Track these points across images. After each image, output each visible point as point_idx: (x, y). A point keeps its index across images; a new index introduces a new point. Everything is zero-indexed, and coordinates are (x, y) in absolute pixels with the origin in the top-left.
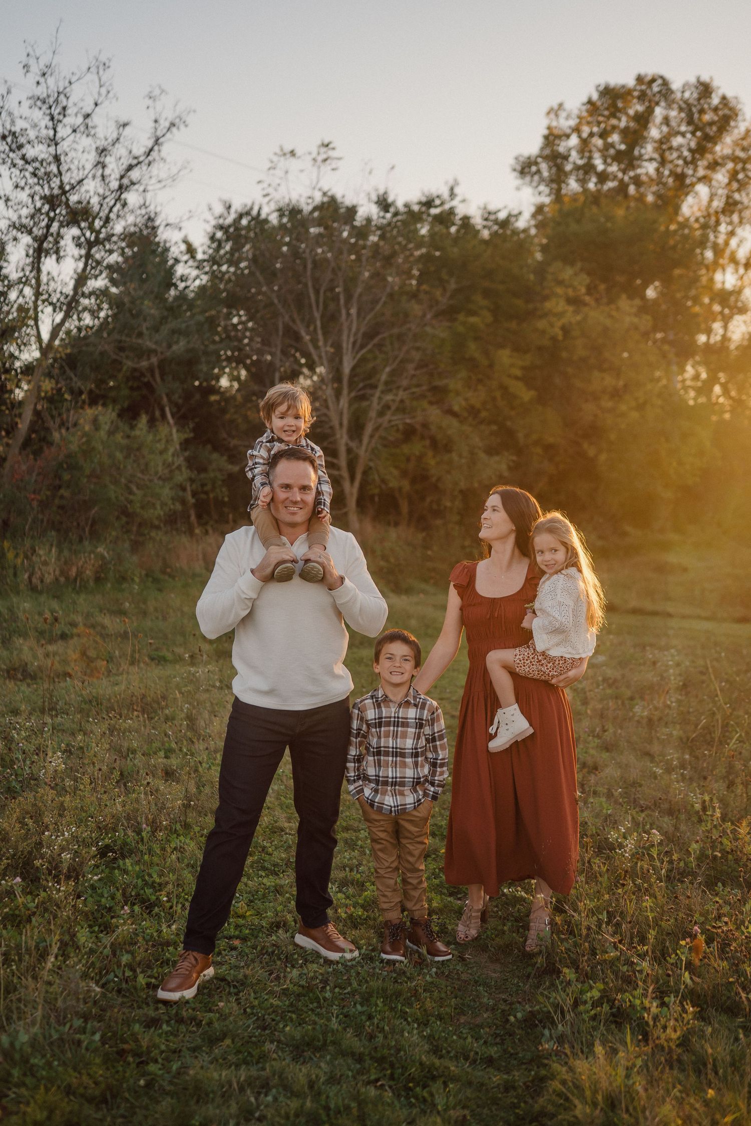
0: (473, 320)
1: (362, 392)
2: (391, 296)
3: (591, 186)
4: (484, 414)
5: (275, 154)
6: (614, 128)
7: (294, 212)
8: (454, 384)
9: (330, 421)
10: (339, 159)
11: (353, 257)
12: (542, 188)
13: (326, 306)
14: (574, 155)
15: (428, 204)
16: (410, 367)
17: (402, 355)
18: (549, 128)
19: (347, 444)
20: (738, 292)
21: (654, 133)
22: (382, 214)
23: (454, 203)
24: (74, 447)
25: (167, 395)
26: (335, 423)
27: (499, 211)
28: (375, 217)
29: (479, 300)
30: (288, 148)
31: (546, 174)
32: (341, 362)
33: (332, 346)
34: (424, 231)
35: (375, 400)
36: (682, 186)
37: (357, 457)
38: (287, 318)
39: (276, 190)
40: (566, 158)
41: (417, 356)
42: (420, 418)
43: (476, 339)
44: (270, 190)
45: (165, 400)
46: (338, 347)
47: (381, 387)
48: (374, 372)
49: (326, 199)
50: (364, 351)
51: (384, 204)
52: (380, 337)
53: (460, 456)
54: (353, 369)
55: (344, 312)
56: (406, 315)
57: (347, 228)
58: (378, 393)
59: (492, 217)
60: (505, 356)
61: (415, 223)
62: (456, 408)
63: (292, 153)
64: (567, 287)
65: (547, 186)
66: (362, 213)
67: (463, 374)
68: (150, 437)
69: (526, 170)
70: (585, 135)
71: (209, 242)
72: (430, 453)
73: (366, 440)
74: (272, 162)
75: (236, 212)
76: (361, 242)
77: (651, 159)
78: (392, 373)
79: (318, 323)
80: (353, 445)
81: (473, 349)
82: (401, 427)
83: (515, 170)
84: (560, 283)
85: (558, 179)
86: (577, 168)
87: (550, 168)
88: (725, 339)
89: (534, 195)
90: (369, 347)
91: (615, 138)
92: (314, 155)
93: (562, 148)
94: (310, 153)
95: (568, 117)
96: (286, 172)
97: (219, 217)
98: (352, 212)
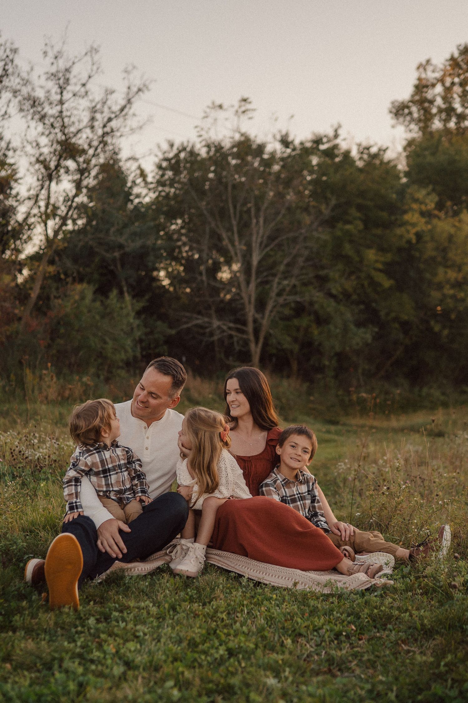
0: (348, 227)
1: (265, 279)
2: (289, 209)
3: (452, 125)
4: (355, 297)
5: (208, 107)
7: (219, 148)
8: (334, 274)
9: (242, 298)
10: (254, 110)
11: (261, 181)
12: (413, 126)
13: (241, 217)
15: (318, 141)
16: (301, 260)
17: (294, 252)
18: (419, 79)
19: (253, 315)
22: (284, 149)
23: (338, 141)
24: (68, 310)
25: (126, 280)
26: (246, 300)
28: (279, 152)
29: (353, 212)
30: (218, 103)
31: (416, 115)
32: (251, 255)
33: (245, 245)
34: (315, 160)
35: (275, 285)
37: (261, 324)
38: (213, 225)
39: (207, 132)
40: (432, 102)
41: (306, 253)
42: (307, 298)
43: (351, 242)
44: (203, 133)
45: (123, 283)
46: (249, 245)
47: (279, 276)
48: (275, 264)
49: (243, 139)
50: (268, 249)
51: (285, 142)
52: (280, 239)
53: (336, 327)
54: (260, 262)
55: (254, 221)
56: (299, 223)
57: (258, 159)
58: (277, 280)
59: (366, 151)
60: (371, 255)
61: (308, 156)
62: (334, 292)
63: (220, 107)
64: (421, 203)
65: (416, 124)
66: (269, 148)
67: (340, 266)
68: (118, 305)
69: (401, 112)
70: (448, 84)
71: (157, 170)
72: (314, 326)
73: (267, 313)
74: (205, 112)
75: (178, 149)
76: (267, 170)
78: (288, 265)
79: (235, 229)
80: (258, 316)
81: (348, 249)
82: (293, 305)
83: (391, 112)
84: (416, 201)
85: (424, 121)
86: (441, 111)
87: (419, 110)
89: (406, 132)
90: (272, 246)
92: (236, 107)
93: (429, 95)
94: (233, 106)
95: (435, 71)
96: (216, 120)
97: (165, 153)
98: (261, 148)
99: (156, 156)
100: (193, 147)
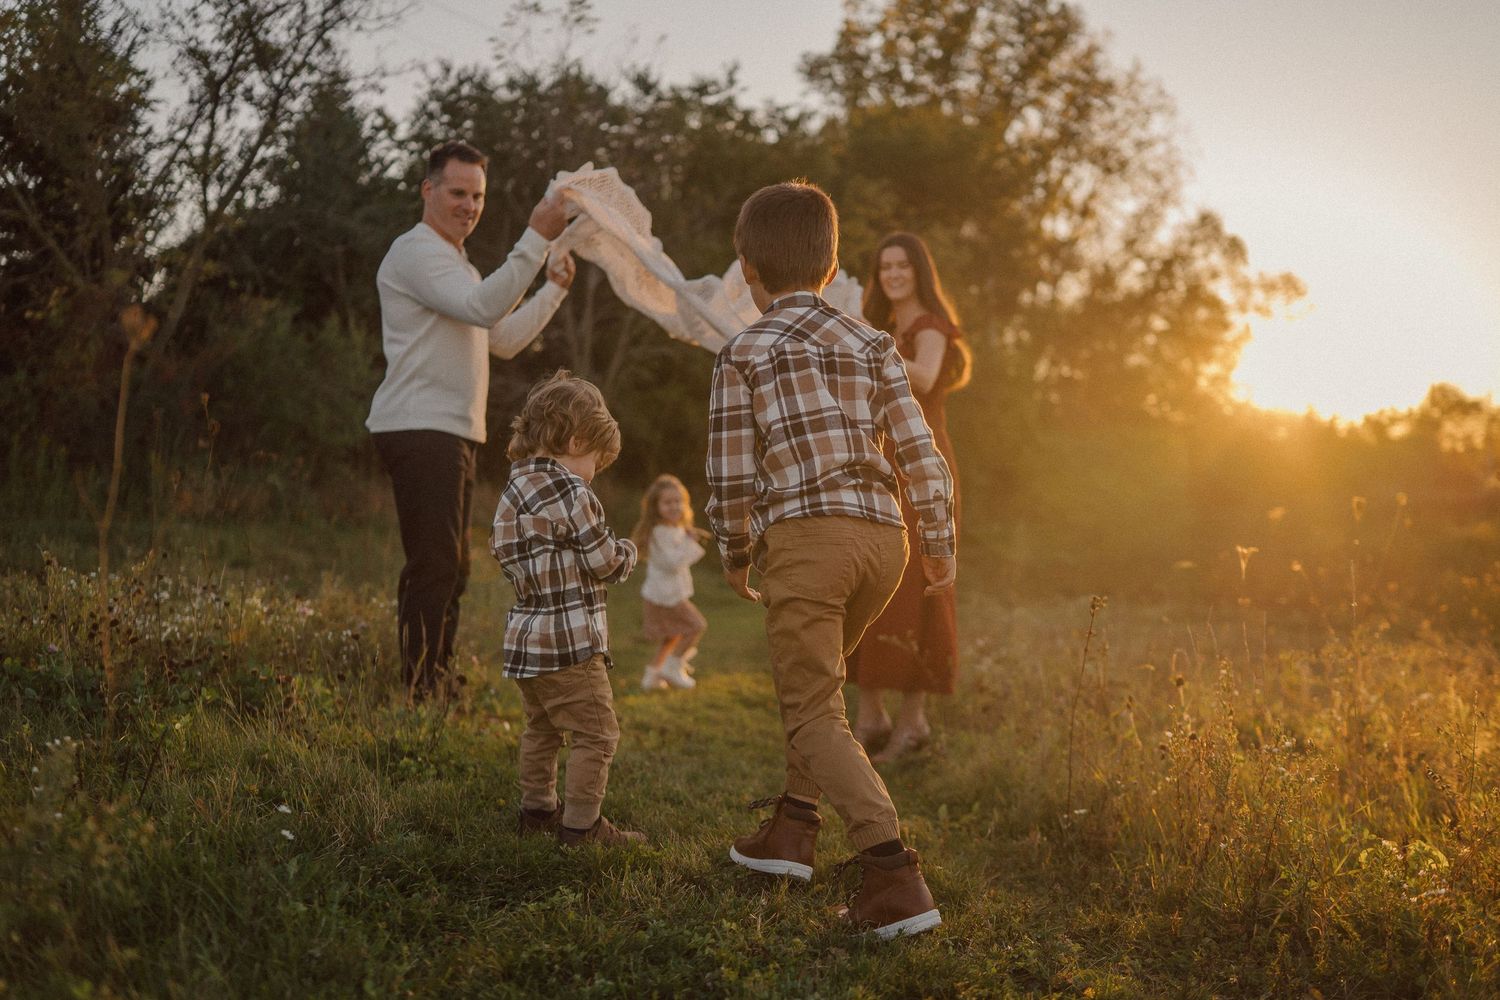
3: (897, 98)
5: (514, 7)
6: (929, 29)
10: (596, 20)
12: (836, 96)
14: (876, 58)
15: (702, 89)
18: (847, 22)
20: (1072, 242)
21: (978, 38)
22: (640, 97)
23: (733, 91)
27: (787, 107)
28: (632, 102)
31: (839, 79)
34: (694, 122)
36: (1008, 107)
39: (511, 53)
40: (865, 59)
44: (504, 52)
49: (570, 74)
51: (644, 84)
57: (598, 109)
59: (780, 115)
61: (683, 113)
63: (536, 8)
65: (841, 94)
66: (616, 95)
69: (815, 72)
70: (891, 35)
74: (509, 15)
75: (459, 75)
77: (970, 72)
83: (800, 70)
85: (854, 89)
86: (879, 75)
87: (843, 72)
88: (1054, 301)
89: (825, 103)
91: (929, 41)
92: (565, 12)
93: (861, 48)
94: (559, 10)
95: (871, 11)
96: (528, 32)
97: (433, 82)
98: (603, 92)
99: (418, 85)
100: (485, 77)
